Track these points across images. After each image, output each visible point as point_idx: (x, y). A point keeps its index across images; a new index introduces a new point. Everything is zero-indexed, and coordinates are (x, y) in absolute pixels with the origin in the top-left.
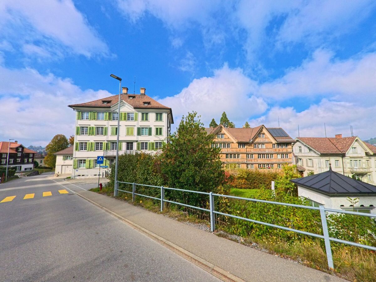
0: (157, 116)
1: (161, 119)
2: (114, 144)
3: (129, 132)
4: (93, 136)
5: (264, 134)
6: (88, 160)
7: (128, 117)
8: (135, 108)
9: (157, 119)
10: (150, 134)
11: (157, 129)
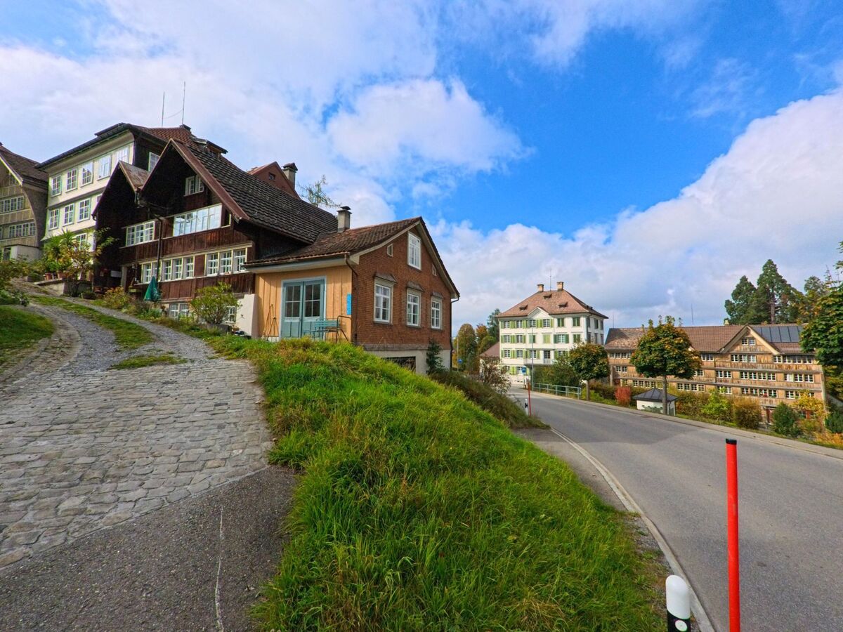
0: (574, 321)
1: (579, 325)
2: (533, 352)
3: (546, 340)
4: (514, 344)
5: (753, 338)
6: (511, 367)
7: (544, 323)
8: (550, 315)
9: (574, 325)
10: (567, 341)
11: (575, 336)
